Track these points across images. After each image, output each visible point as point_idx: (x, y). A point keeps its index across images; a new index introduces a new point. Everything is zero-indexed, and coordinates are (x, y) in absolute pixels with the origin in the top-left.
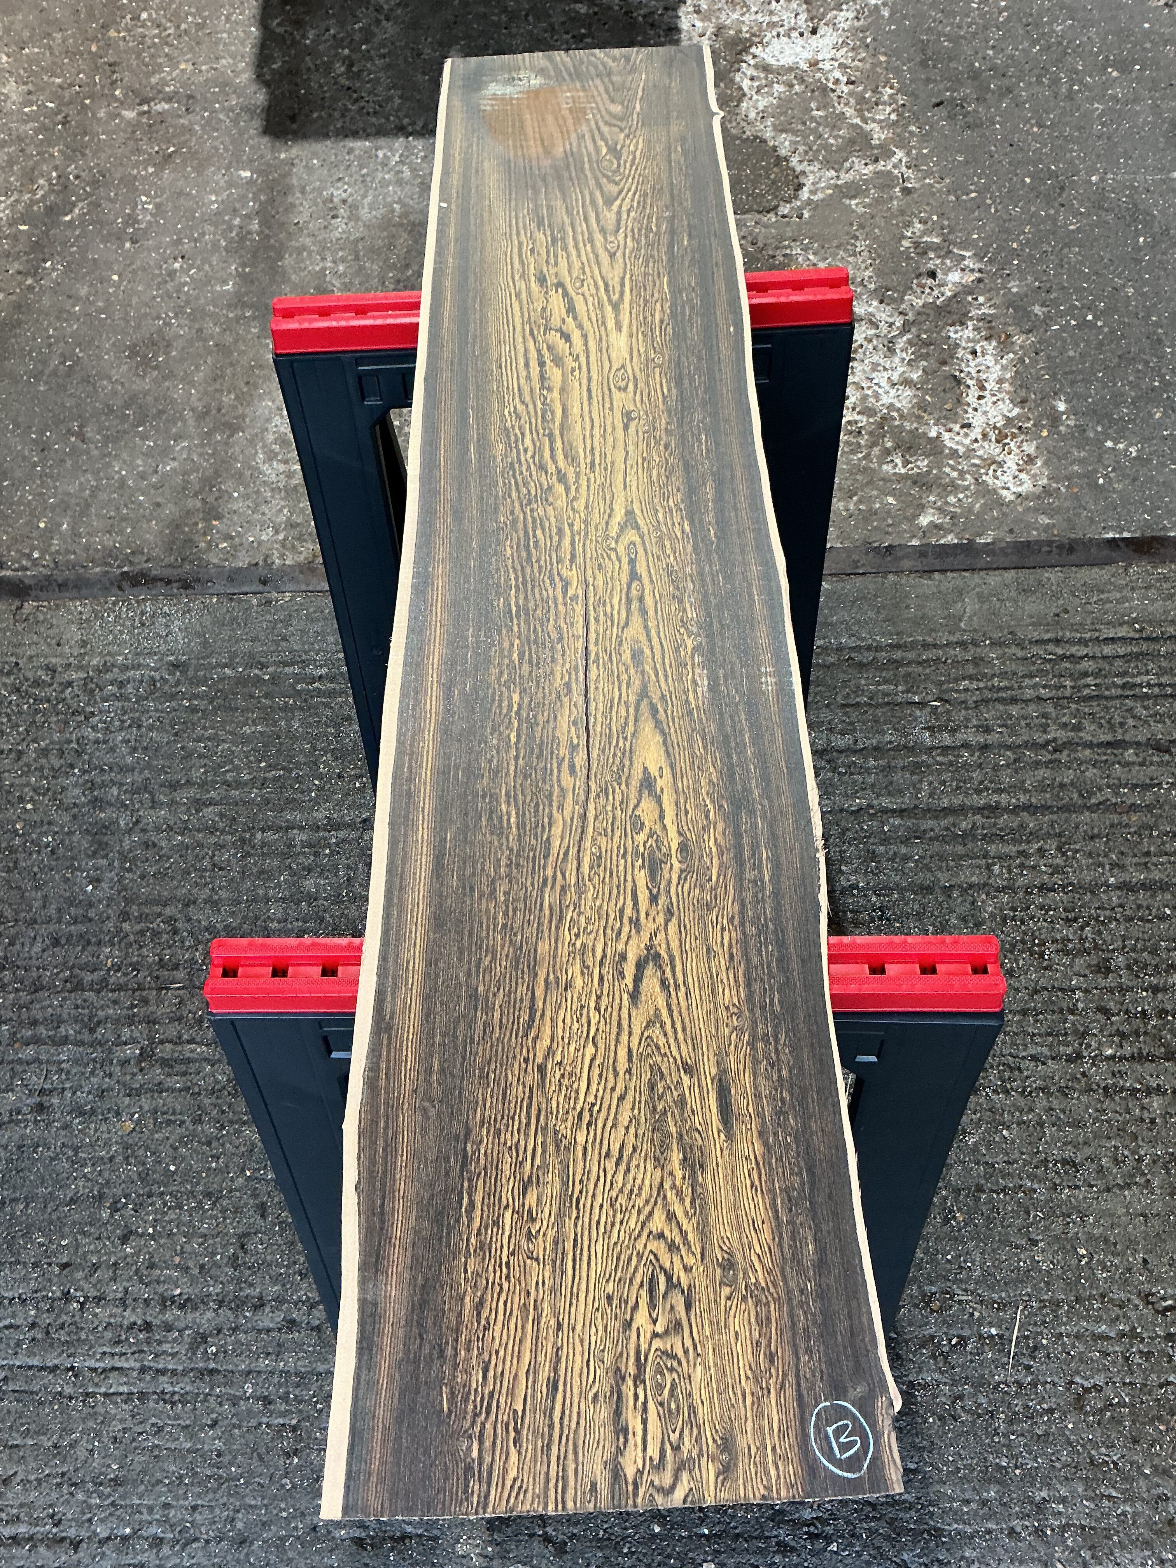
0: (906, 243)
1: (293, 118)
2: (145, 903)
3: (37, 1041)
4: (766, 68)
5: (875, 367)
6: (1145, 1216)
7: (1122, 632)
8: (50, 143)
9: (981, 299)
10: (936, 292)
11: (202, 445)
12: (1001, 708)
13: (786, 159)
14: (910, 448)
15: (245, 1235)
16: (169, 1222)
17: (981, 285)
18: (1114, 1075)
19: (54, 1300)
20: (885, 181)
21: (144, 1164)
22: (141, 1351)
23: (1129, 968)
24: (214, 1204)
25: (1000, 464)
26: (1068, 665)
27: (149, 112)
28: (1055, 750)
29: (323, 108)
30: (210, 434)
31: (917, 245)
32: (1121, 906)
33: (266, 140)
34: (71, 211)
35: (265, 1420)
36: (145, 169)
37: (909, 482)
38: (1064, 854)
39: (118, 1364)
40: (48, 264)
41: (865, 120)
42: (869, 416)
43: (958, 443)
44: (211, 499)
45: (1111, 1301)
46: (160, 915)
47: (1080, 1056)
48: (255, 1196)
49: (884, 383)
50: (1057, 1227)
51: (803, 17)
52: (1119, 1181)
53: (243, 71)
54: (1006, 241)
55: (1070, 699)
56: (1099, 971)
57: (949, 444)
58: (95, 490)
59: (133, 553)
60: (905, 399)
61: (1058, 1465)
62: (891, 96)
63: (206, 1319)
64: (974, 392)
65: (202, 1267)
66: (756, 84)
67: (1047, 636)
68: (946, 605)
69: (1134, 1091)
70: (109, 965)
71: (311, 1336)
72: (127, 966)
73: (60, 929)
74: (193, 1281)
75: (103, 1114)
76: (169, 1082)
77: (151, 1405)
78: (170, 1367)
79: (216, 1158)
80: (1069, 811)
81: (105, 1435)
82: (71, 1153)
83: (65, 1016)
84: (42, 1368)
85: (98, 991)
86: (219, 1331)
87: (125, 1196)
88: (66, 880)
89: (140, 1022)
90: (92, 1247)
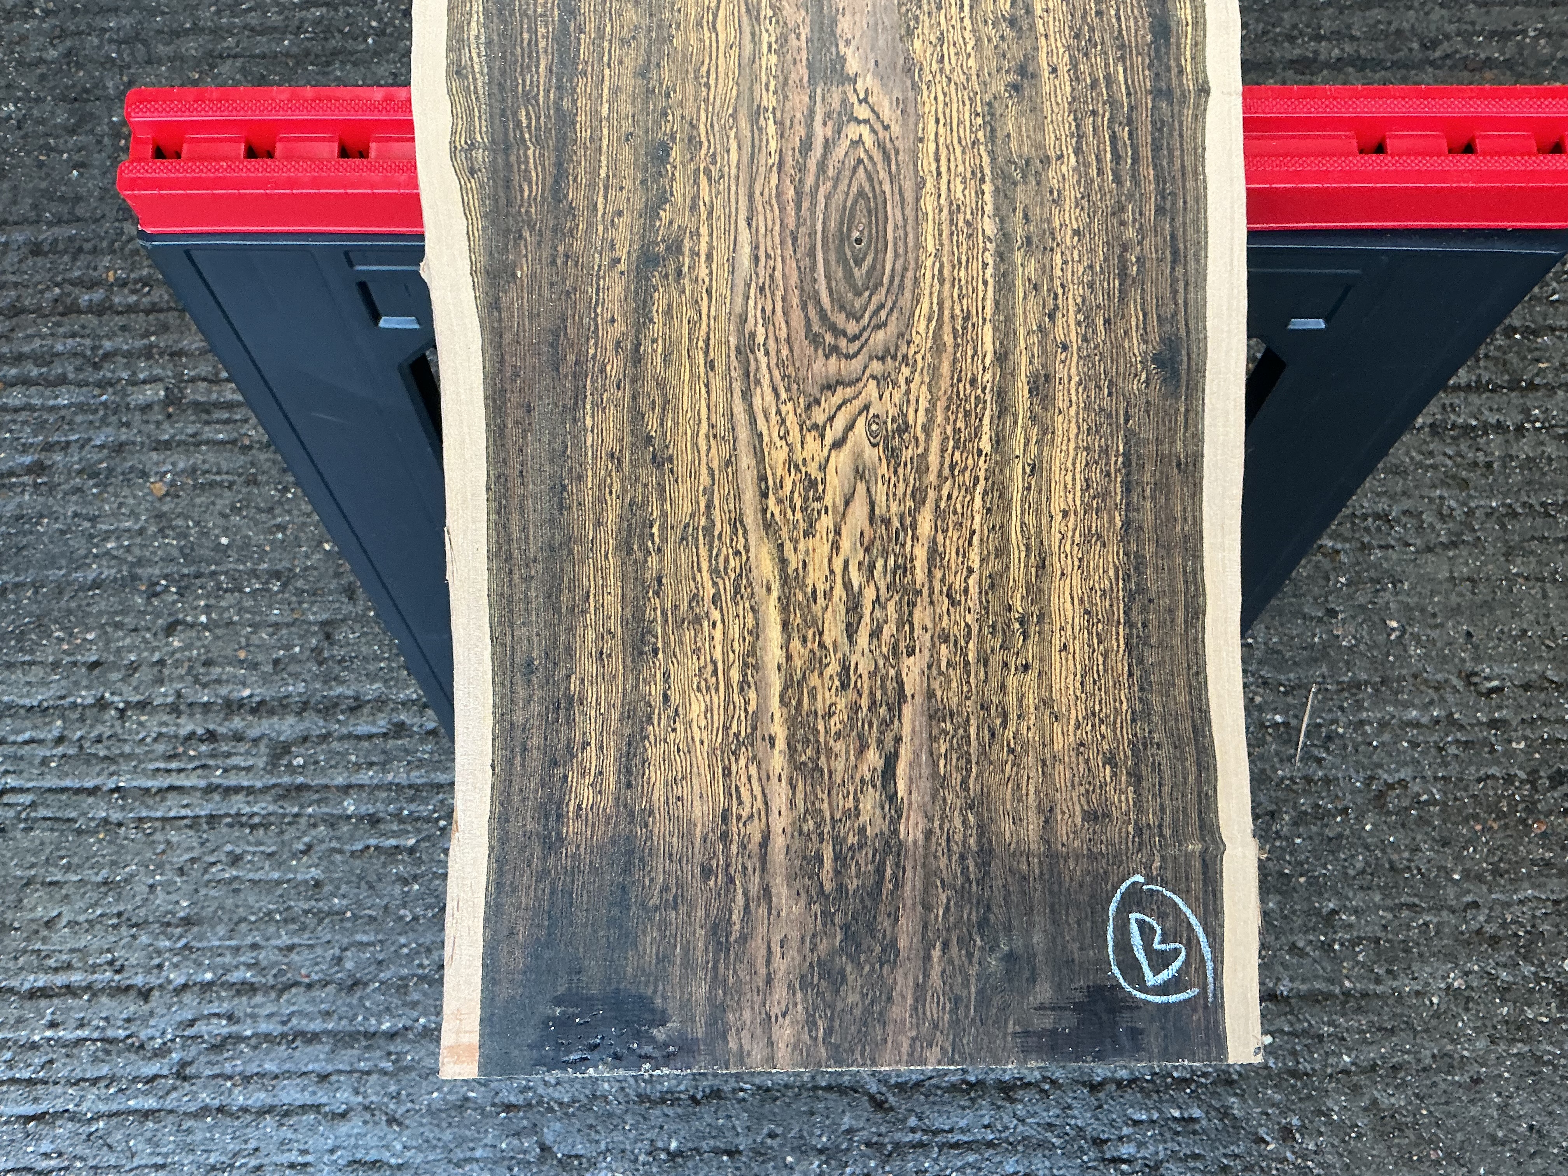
3: (24, 382)
6: (1470, 579)
15: (330, 622)
16: (228, 609)
19: (84, 707)
21: (186, 536)
22: (204, 767)
24: (285, 585)
35: (373, 842)
39: (178, 783)
45: (1426, 681)
48: (338, 575)
52: (1443, 539)
61: (1351, 872)
63: (286, 727)
65: (276, 662)
69: (1467, 429)
70: (111, 279)
71: (422, 741)
72: (136, 282)
73: (40, 232)
74: (265, 680)
75: (123, 473)
76: (208, 433)
77: (225, 830)
78: (245, 783)
79: (282, 528)
80: (1406, 67)
81: (168, 866)
82: (86, 524)
83: (59, 347)
84: (78, 791)
85: (100, 314)
86: (305, 739)
87: (165, 577)
88: (41, 165)
89: (161, 354)
90: (128, 641)
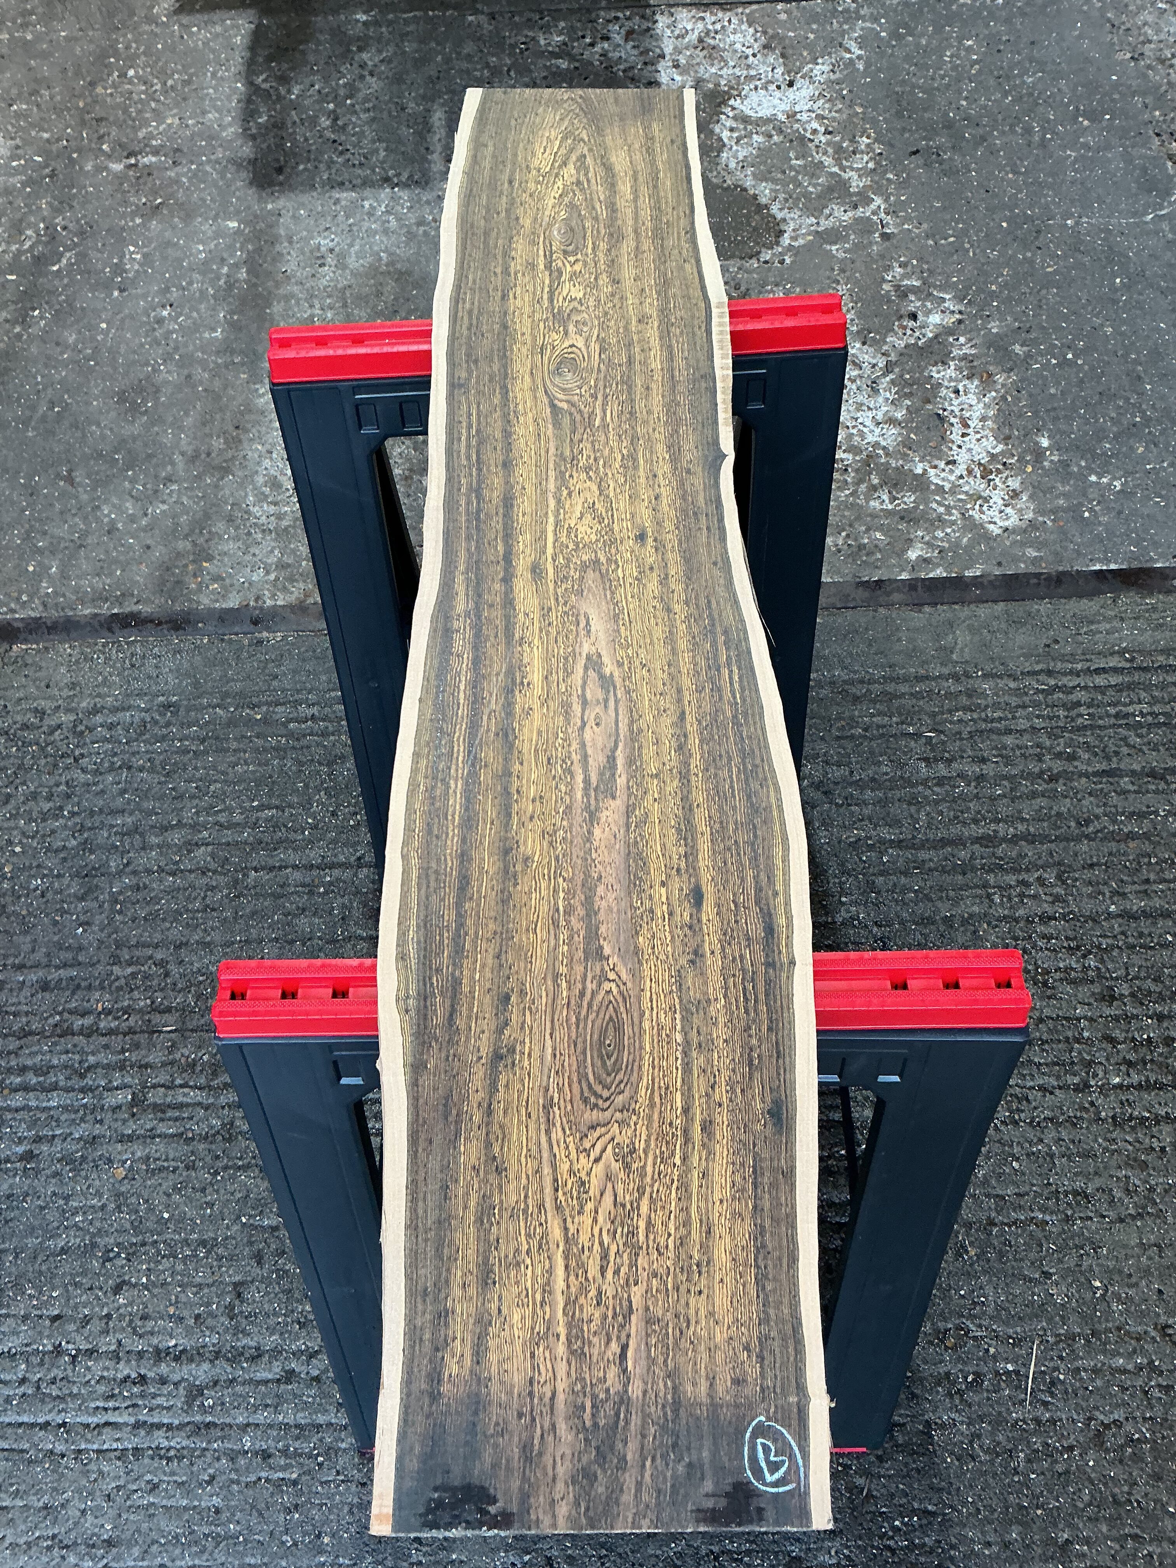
0: (886, 287)
1: (280, 170)
2: (136, 946)
3: (26, 1088)
4: (745, 120)
5: (859, 406)
6: (1158, 1246)
7: (1113, 662)
8: (37, 196)
9: (962, 340)
10: (917, 334)
11: (191, 489)
12: (994, 737)
13: (766, 207)
14: (896, 485)
15: (241, 1284)
16: (164, 1272)
17: (962, 326)
18: (1122, 1103)
19: (44, 1353)
20: (864, 226)
21: (137, 1212)
22: (135, 1406)
23: (1132, 995)
24: (209, 1252)
25: (986, 500)
26: (1061, 695)
27: (135, 165)
28: (1051, 779)
29: (309, 160)
30: (199, 477)
31: (897, 288)
32: (1123, 933)
33: (251, 191)
34: (59, 261)
35: (263, 1474)
36: (133, 220)
37: (897, 518)
38: (1064, 882)
39: (112, 1420)
40: (37, 313)
41: (843, 169)
42: (855, 454)
43: (943, 479)
44: (200, 541)
45: (1128, 1333)
46: (151, 957)
47: (1087, 1086)
48: (251, 1243)
49: (868, 422)
50: (1070, 1261)
51: (780, 70)
52: (1132, 1211)
53: (230, 125)
54: (985, 283)
55: (1064, 729)
56: (1103, 999)
57: (935, 481)
58: (84, 534)
59: (123, 595)
60: (890, 436)
61: (1081, 1505)
62: (868, 145)
63: (201, 1372)
64: (957, 430)
65: (197, 1317)
66: (735, 135)
67: (1038, 668)
68: (938, 637)
69: (1143, 1120)
70: (100, 1008)
71: (310, 1386)
72: (118, 1010)
73: (49, 973)
74: (189, 1332)
75: (94, 1161)
76: (162, 1128)
77: (147, 1461)
78: (165, 1421)
79: (211, 1205)
80: (1067, 840)
81: (98, 1493)
82: (61, 1202)
83: (55, 1062)
84: (33, 1425)
85: (89, 1036)
86: (216, 1383)
87: (118, 1245)
88: (55, 923)
89: (132, 1067)
90: (84, 1297)
